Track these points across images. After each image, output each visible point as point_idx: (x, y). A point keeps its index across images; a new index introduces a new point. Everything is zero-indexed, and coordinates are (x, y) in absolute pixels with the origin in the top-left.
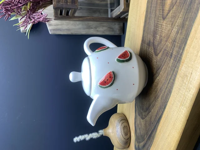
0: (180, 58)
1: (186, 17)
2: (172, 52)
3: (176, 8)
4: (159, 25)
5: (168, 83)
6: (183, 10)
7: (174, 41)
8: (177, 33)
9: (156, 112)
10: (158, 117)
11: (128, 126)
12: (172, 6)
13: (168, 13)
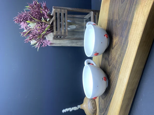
0: (119, 70)
2: (116, 66)
4: (111, 51)
5: (115, 82)
7: (117, 61)
8: (118, 58)
10: (110, 99)
11: (95, 103)
12: (116, 44)
13: (114, 47)
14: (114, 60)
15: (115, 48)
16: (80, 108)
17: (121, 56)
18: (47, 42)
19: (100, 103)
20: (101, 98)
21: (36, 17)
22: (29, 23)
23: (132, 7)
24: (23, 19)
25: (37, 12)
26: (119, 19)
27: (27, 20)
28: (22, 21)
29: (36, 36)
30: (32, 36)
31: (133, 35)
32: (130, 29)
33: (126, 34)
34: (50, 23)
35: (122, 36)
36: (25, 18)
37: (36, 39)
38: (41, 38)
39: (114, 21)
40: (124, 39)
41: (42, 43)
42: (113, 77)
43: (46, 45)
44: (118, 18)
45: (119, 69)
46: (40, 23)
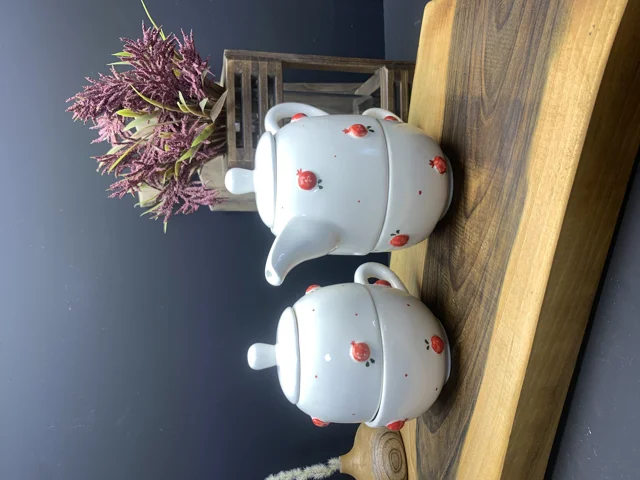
2: (482, 290)
3: (485, 205)
4: (459, 227)
5: (477, 356)
6: (496, 213)
7: (485, 270)
11: (401, 449)
12: (480, 196)
13: (473, 209)
14: (472, 264)
15: (476, 212)
16: (338, 471)
17: (502, 246)
18: (198, 195)
19: (420, 448)
20: (424, 427)
21: (157, 92)
22: (130, 119)
23: (538, 41)
24: (106, 102)
25: (159, 73)
26: (490, 95)
27: (121, 108)
28: (103, 110)
29: (158, 169)
30: (140, 170)
31: (545, 156)
32: (532, 133)
33: (517, 152)
34: (214, 119)
35: (500, 161)
36: (112, 98)
37: (156, 181)
38: (176, 179)
39: (470, 102)
40: (510, 175)
41: (182, 196)
42: (472, 335)
43: (197, 204)
44: (484, 89)
45: (493, 302)
46: (172, 116)
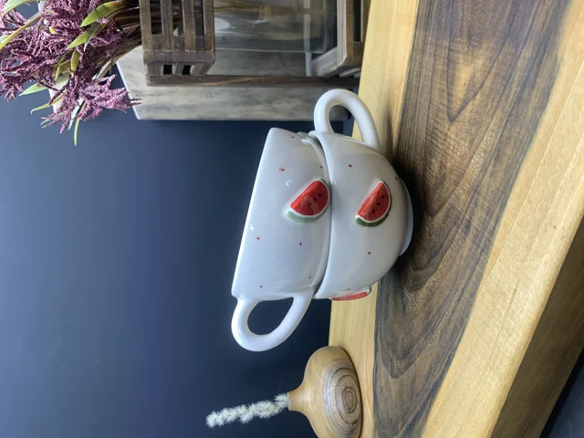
1: (506, 135)
2: (471, 217)
3: (482, 101)
4: (440, 135)
5: (459, 300)
6: (499, 113)
7: (476, 191)
8: (484, 170)
9: (427, 368)
10: (432, 381)
11: (356, 389)
14: (457, 183)
15: (467, 113)
20: (383, 370)
29: (49, 62)
30: (25, 64)
35: (510, 35)
42: (451, 275)
45: (487, 235)
